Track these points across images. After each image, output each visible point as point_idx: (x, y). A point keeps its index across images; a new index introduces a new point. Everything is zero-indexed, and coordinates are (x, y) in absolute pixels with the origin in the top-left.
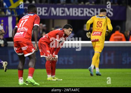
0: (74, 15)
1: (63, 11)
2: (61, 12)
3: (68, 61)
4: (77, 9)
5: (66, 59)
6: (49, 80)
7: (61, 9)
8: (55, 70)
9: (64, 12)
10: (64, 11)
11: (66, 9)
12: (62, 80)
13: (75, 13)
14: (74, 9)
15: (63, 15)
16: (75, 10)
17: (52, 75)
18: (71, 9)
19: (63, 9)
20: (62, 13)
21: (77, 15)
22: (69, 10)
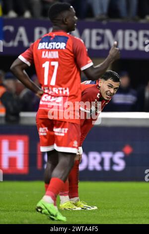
0: (127, 47)
1: (99, 38)
2: (95, 38)
3: (112, 163)
4: (134, 33)
5: (107, 156)
6: (65, 209)
7: (94, 32)
8: (77, 184)
9: (102, 39)
10: (103, 36)
11: (108, 33)
12: (96, 208)
13: (131, 43)
14: (127, 33)
15: (101, 47)
16: (131, 35)
17: (70, 198)
18: (120, 33)
19: (101, 31)
20: (98, 43)
21: (134, 47)
22: (114, 34)
